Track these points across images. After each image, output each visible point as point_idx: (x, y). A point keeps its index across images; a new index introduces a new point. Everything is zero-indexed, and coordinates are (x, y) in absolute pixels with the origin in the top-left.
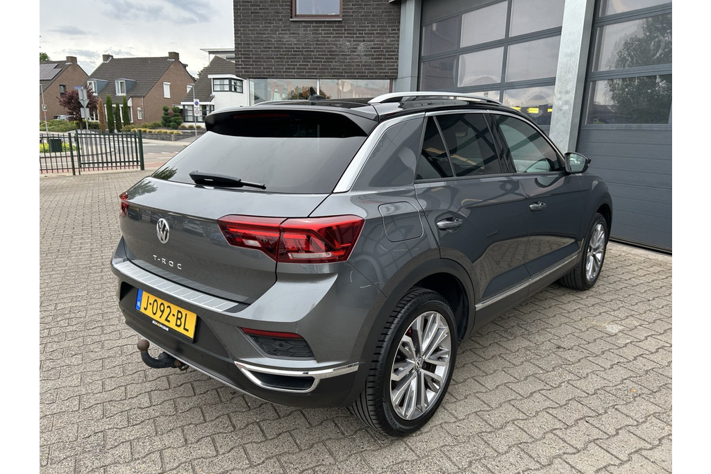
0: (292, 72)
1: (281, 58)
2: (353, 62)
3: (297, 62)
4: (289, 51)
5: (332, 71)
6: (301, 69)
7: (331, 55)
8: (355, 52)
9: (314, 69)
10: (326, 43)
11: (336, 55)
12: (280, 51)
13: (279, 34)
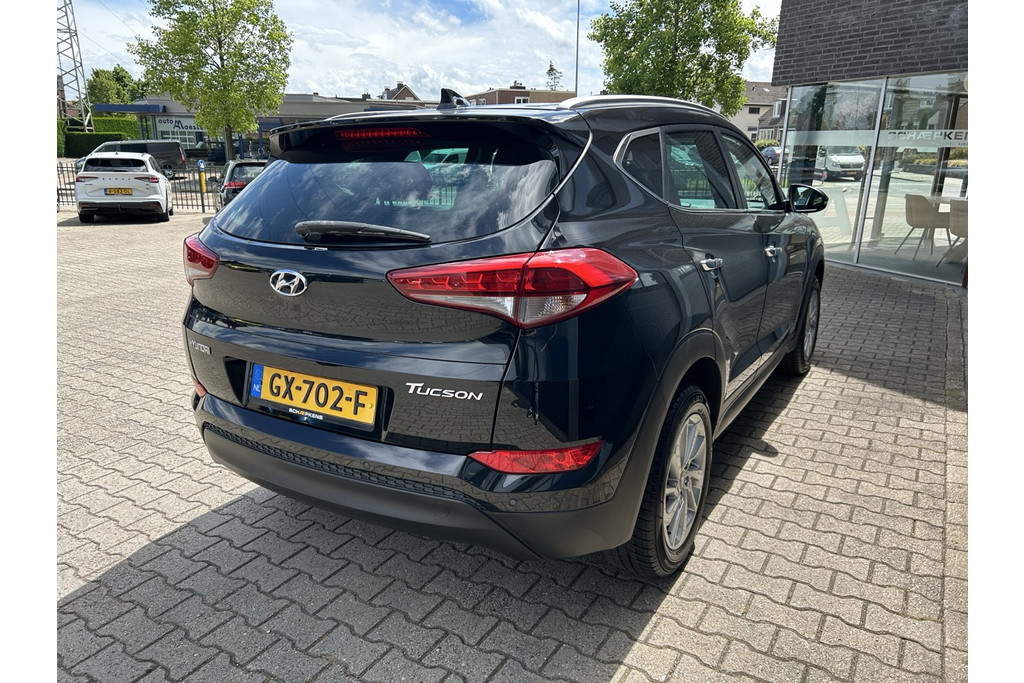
0: (841, 71)
1: (829, 51)
2: (938, 42)
3: (851, 53)
4: (842, 38)
5: (901, 63)
6: (855, 64)
7: (903, 35)
8: (944, 23)
9: (873, 62)
10: (899, 15)
11: (911, 34)
12: (829, 40)
13: (834, 12)
